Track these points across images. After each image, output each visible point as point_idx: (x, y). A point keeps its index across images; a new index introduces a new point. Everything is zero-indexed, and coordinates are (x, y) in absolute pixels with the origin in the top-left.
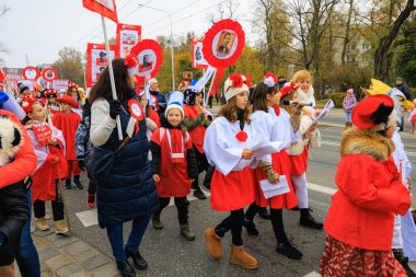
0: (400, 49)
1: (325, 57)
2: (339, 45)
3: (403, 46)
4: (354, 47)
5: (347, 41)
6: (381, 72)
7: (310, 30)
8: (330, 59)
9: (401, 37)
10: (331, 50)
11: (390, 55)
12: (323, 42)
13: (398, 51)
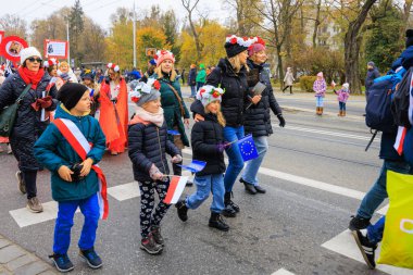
0: (369, 33)
1: (296, 38)
2: (310, 27)
3: (371, 31)
4: (325, 30)
5: (318, 23)
6: (351, 56)
7: (281, 11)
8: (301, 41)
9: (368, 22)
10: (302, 32)
11: (359, 40)
12: (294, 23)
13: (366, 36)
